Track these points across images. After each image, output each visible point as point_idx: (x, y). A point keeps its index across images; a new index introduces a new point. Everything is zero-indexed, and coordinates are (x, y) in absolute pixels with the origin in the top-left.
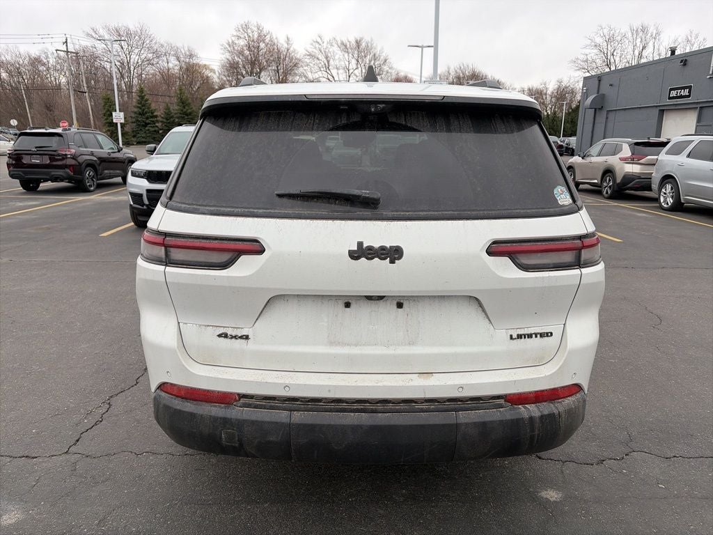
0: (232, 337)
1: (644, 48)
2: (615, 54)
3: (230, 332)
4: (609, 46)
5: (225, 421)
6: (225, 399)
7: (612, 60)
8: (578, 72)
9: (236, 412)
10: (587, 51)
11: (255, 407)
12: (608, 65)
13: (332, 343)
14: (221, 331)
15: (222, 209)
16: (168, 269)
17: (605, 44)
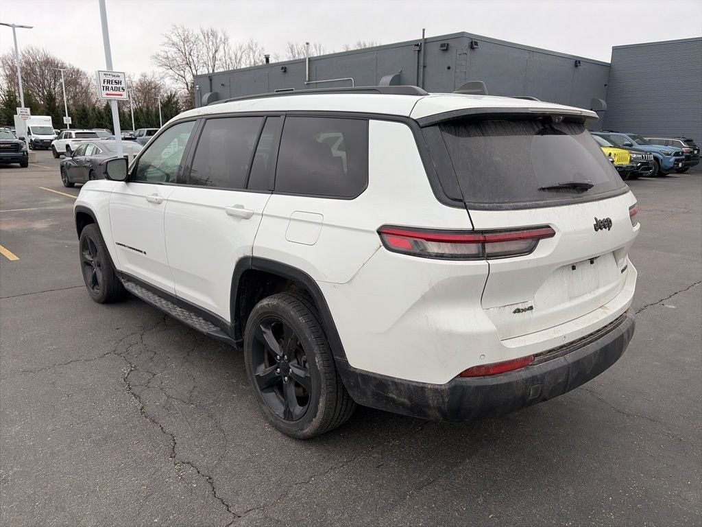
0: (524, 310)
1: (216, 51)
2: (192, 54)
3: (521, 307)
4: (186, 46)
5: (534, 379)
6: (524, 362)
7: (191, 60)
8: (161, 68)
9: (537, 369)
10: (167, 49)
11: (545, 361)
12: (187, 64)
13: (571, 298)
14: (515, 307)
15: (528, 203)
16: (491, 262)
17: (182, 43)
